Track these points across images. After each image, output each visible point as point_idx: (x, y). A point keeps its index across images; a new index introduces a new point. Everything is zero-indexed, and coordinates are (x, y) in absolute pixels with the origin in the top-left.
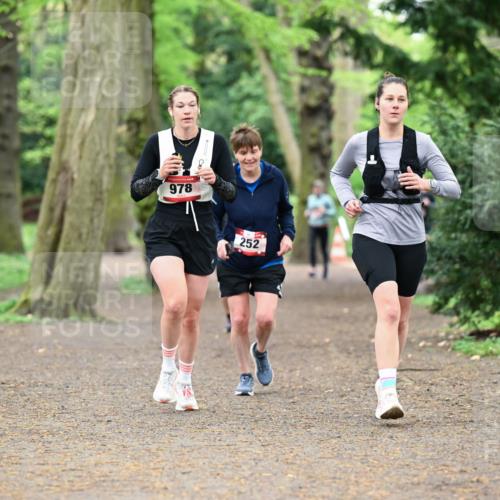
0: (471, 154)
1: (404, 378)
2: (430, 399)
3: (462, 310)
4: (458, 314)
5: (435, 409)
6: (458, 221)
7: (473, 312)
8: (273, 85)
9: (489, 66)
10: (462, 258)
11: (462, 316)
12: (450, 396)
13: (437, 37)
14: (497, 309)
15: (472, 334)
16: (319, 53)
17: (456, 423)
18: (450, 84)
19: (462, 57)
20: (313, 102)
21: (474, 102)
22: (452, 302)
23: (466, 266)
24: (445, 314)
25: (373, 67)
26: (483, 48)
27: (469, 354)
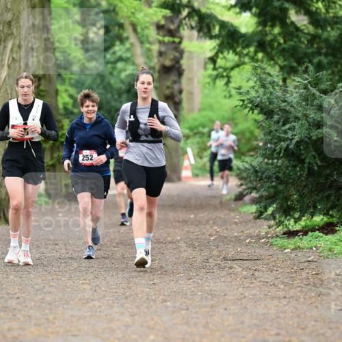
0: (284, 101)
1: (236, 266)
2: (254, 281)
3: (277, 216)
4: (274, 218)
5: (258, 288)
6: (275, 150)
7: (286, 217)
8: (138, 50)
9: (297, 36)
10: (277, 178)
11: (277, 221)
12: (268, 278)
13: (258, 15)
14: (304, 216)
15: (284, 234)
16: (172, 27)
17: (273, 298)
18: (269, 50)
19: (277, 30)
20: (168, 63)
21: (286, 63)
22: (270, 210)
23: (280, 184)
24: (266, 219)
25: (211, 37)
26: (293, 23)
27: (283, 248)
